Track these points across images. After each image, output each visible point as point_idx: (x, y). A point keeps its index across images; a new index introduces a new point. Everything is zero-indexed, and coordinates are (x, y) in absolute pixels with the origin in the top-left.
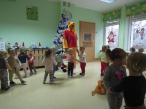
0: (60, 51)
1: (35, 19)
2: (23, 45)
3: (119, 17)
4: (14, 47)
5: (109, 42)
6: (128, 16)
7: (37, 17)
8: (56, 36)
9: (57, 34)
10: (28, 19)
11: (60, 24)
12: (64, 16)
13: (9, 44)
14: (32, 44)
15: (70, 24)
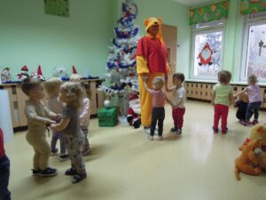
0: (124, 85)
1: (64, 15)
2: (40, 72)
3: (225, 15)
4: (20, 76)
5: (200, 64)
6: (243, 13)
7: (67, 10)
8: (113, 52)
9: (115, 47)
10: (48, 12)
11: (120, 25)
12: (127, 9)
13: (7, 69)
14: (59, 69)
15: (150, 24)
